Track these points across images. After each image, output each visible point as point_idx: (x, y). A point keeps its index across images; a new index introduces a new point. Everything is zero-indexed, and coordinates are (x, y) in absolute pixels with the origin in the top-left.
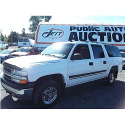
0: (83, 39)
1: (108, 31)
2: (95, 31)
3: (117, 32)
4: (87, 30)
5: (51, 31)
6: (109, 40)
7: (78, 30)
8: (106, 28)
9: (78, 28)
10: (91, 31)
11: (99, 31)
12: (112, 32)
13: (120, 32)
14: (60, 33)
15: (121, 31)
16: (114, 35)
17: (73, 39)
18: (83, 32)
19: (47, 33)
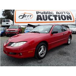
0: (45, 19)
1: (58, 14)
2: (51, 14)
3: (63, 15)
4: (46, 14)
5: (24, 14)
6: (60, 19)
7: (41, 14)
8: (57, 12)
9: (41, 12)
10: (49, 14)
11: (53, 14)
12: (60, 15)
14: (31, 16)
15: (65, 14)
16: (62, 16)
17: (39, 19)
18: (45, 15)
19: (22, 16)
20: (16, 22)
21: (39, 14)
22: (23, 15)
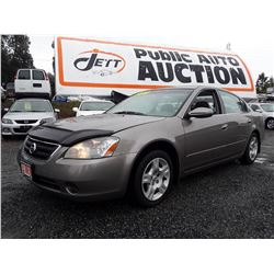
0: (166, 76)
1: (205, 64)
2: (183, 62)
3: (219, 65)
4: (169, 59)
5: (94, 56)
7: (152, 57)
8: (199, 56)
9: (150, 53)
10: (178, 62)
11: (191, 61)
12: (212, 66)
13: (224, 66)
14: (117, 62)
15: (225, 63)
17: (148, 76)
18: (164, 62)
20: (65, 80)
21: (143, 59)
22: (89, 56)
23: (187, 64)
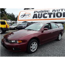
0: (40, 17)
1: (54, 12)
3: (59, 12)
4: (42, 12)
6: (54, 17)
7: (38, 12)
14: (29, 15)
15: (62, 11)
17: (35, 17)
19: (23, 15)
20: (19, 20)
21: (35, 13)
23: (47, 13)
